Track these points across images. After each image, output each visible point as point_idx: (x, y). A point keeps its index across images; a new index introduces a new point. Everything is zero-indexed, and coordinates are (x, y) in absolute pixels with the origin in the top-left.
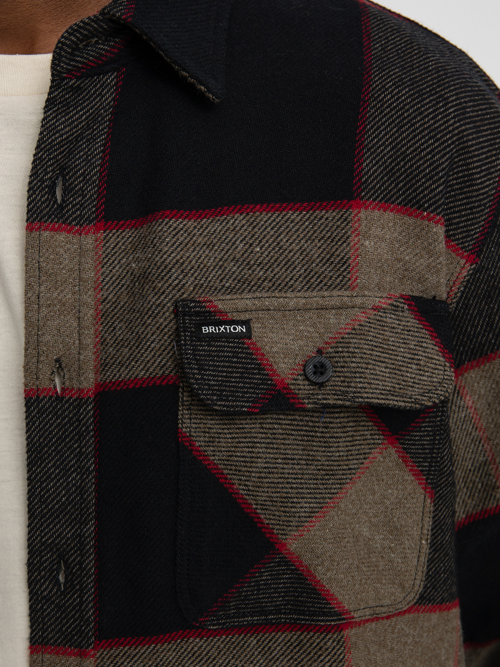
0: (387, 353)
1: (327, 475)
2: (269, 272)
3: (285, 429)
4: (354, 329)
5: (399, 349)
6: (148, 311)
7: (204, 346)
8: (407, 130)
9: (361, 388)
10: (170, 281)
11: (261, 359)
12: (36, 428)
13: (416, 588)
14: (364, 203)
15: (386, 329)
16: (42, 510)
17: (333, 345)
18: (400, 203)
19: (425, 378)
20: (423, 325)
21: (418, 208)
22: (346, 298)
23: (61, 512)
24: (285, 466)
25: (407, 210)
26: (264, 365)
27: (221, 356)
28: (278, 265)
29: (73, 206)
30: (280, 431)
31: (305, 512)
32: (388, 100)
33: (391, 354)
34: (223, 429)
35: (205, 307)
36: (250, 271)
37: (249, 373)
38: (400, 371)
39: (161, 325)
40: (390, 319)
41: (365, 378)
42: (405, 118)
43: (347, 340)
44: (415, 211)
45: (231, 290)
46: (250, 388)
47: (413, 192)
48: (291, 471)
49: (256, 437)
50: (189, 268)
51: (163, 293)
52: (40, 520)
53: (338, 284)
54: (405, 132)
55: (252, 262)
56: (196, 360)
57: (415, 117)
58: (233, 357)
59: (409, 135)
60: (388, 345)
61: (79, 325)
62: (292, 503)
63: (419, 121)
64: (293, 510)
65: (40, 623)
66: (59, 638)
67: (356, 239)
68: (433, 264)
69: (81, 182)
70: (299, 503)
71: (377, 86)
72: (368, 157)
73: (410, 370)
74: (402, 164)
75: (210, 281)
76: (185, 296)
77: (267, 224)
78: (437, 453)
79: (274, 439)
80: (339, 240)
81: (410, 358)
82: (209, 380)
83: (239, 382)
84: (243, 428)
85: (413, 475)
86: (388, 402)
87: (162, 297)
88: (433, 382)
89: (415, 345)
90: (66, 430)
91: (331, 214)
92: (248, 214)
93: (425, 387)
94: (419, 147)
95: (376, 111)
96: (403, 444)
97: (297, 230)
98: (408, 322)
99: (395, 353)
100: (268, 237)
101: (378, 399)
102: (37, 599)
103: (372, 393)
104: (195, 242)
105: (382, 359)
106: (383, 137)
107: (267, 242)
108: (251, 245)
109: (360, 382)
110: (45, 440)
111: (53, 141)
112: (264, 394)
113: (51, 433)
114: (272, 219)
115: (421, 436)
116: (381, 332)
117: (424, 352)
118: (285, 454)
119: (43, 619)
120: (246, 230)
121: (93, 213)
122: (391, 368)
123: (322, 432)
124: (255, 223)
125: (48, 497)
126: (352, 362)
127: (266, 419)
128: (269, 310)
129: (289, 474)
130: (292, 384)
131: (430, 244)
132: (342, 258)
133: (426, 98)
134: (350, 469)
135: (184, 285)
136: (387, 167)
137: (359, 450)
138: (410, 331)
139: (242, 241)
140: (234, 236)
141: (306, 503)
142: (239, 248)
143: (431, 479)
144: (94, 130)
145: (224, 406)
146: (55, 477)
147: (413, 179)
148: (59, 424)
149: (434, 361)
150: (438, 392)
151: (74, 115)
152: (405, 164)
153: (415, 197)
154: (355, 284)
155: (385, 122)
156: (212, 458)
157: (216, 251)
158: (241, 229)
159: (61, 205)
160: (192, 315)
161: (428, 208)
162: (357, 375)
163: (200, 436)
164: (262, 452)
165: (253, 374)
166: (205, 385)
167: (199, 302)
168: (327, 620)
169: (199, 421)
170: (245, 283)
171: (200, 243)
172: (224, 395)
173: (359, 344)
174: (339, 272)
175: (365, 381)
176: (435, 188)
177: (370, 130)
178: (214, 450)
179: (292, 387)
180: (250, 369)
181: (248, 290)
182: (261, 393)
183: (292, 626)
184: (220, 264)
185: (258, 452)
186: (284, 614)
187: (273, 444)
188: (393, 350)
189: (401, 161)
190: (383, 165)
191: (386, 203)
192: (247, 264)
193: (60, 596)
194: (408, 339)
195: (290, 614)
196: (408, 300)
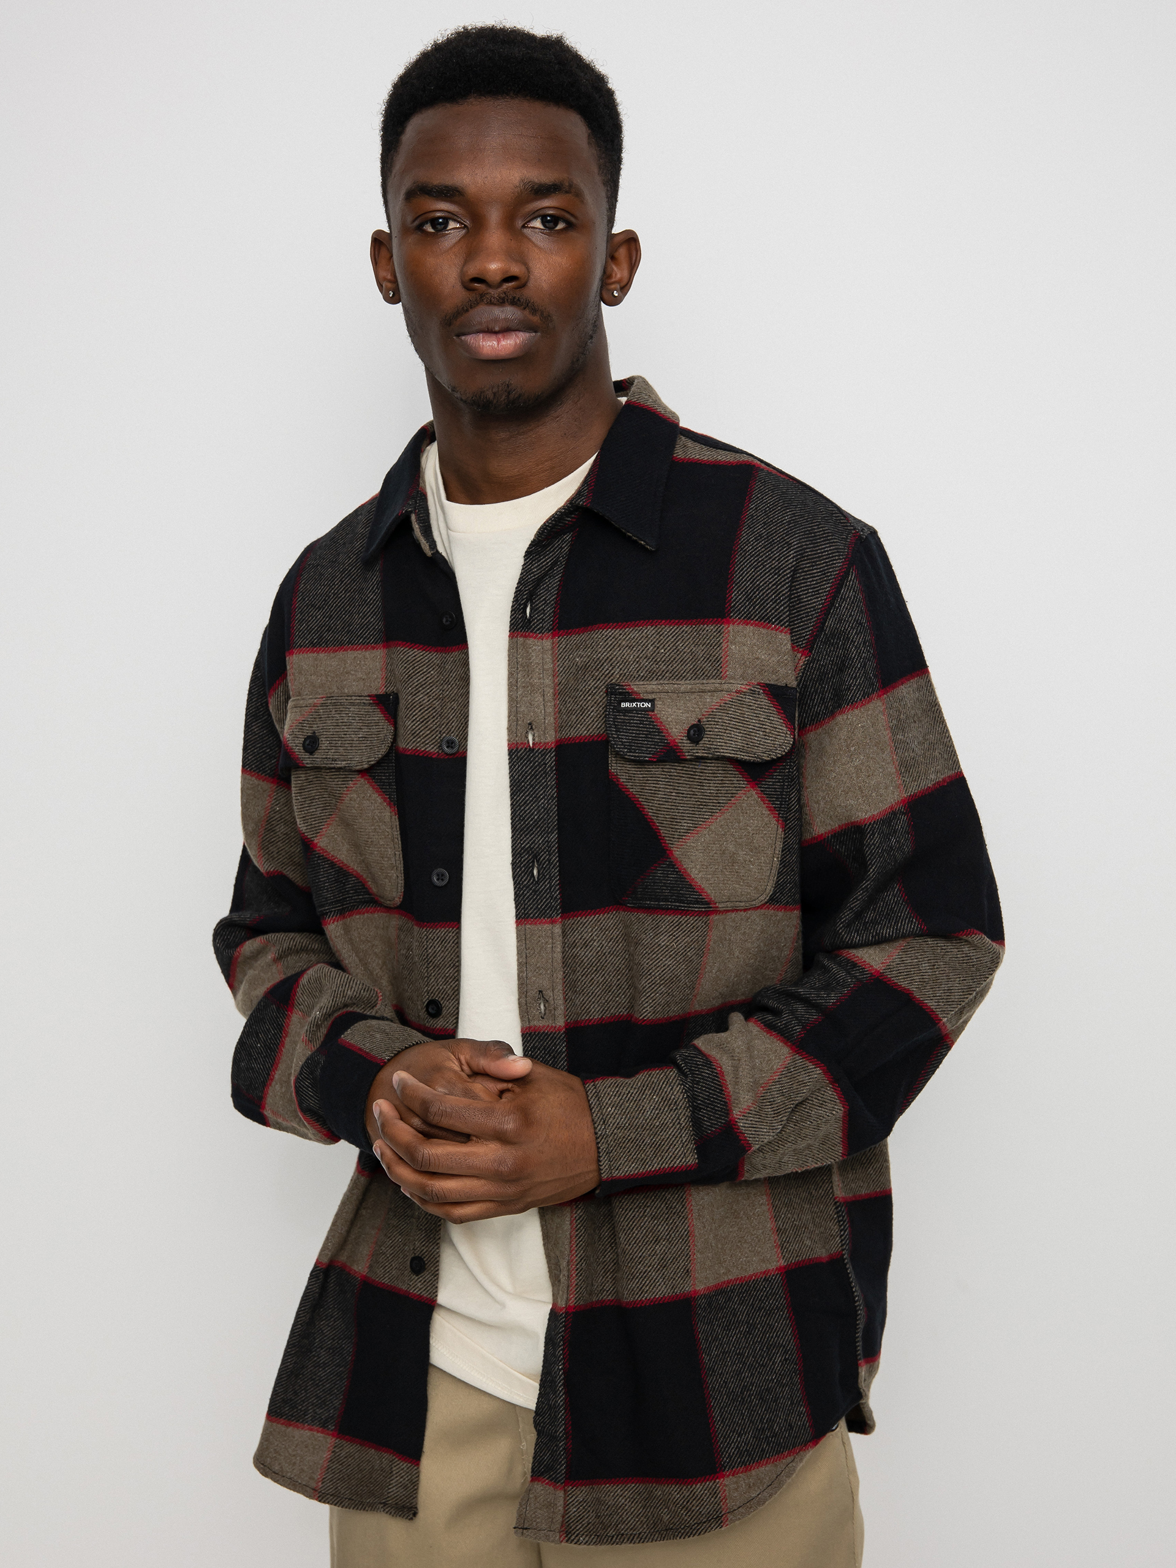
0: (743, 723)
1: (702, 805)
2: (669, 667)
3: (678, 773)
4: (721, 706)
5: (751, 721)
6: (589, 691)
7: (621, 716)
8: (761, 569)
9: (720, 746)
10: (603, 671)
11: (660, 726)
12: (516, 770)
13: (767, 891)
14: (733, 620)
15: (744, 706)
16: (521, 826)
17: (707, 716)
18: (757, 620)
19: (769, 741)
20: (773, 704)
21: (769, 622)
22: (717, 685)
23: (534, 827)
24: (677, 798)
25: (762, 624)
26: (662, 729)
27: (632, 723)
28: (676, 662)
29: (537, 620)
30: (676, 774)
31: (684, 829)
32: (750, 550)
33: (745, 724)
34: (637, 771)
35: (625, 689)
36: (657, 666)
37: (651, 735)
38: (750, 735)
39: (597, 700)
40: (748, 699)
41: (723, 739)
42: (760, 562)
43: (715, 713)
44: (767, 625)
45: (643, 678)
46: (652, 745)
47: (765, 612)
48: (681, 802)
49: (659, 778)
50: (616, 662)
51: (599, 679)
52: (520, 833)
53: (714, 675)
54: (759, 571)
55: (658, 660)
56: (615, 725)
57: (767, 561)
58: (640, 724)
59: (761, 573)
60: (744, 717)
61: (544, 700)
62: (676, 822)
63: (769, 563)
64: (677, 827)
66: (536, 913)
67: (726, 645)
68: (781, 660)
69: (543, 604)
70: (680, 822)
71: (744, 540)
72: (736, 589)
73: (758, 735)
74: (757, 593)
75: (630, 672)
76: (613, 682)
77: (669, 634)
78: (786, 795)
79: (671, 779)
80: (715, 645)
81: (759, 727)
82: (622, 739)
83: (644, 741)
84: (651, 771)
85: (769, 810)
86: (736, 756)
87: (598, 682)
88: (775, 744)
89: (764, 718)
90: (536, 771)
91: (711, 628)
92: (656, 626)
93: (767, 747)
94: (767, 582)
95: (741, 558)
96: (760, 787)
97: (689, 638)
98: (762, 702)
99: (748, 723)
100: (670, 643)
101: (730, 753)
102: (520, 887)
103: (727, 750)
104: (620, 644)
105: (738, 727)
106: (746, 575)
107: (669, 646)
108: (658, 648)
109: (720, 742)
110: (522, 778)
111: (528, 578)
112: (662, 749)
113: (526, 773)
114: (673, 630)
115: (773, 782)
116: (741, 708)
117: (771, 723)
118: (678, 790)
119: (524, 901)
120: (655, 637)
121: (551, 625)
122: (743, 733)
123: (699, 776)
124: (661, 633)
125: (525, 816)
126: (716, 729)
127: (666, 765)
128: (669, 692)
129: (679, 803)
130: (680, 743)
131: (778, 647)
132: (717, 658)
133: (775, 547)
134: (719, 803)
135: (613, 674)
136: (748, 595)
137: (727, 790)
138: (762, 708)
139: (652, 645)
140: (647, 642)
141: (685, 823)
142: (650, 650)
143: (782, 814)
144: (555, 570)
145: (632, 756)
146: (530, 803)
147: (764, 602)
148: (532, 767)
149: (777, 730)
150: (777, 751)
151: (544, 562)
152: (759, 593)
153: (766, 615)
154: (725, 675)
155: (747, 565)
156: (631, 790)
157: (635, 651)
158: (651, 636)
159: (529, 620)
160: (617, 695)
161: (775, 621)
162: (719, 737)
163: (623, 775)
164: (663, 788)
165: (654, 735)
166: (620, 741)
167: (622, 686)
168: (700, 908)
169: (622, 765)
170: (653, 673)
171: (624, 645)
172: (633, 749)
173: (722, 716)
174: (715, 667)
175: (724, 741)
176: (779, 608)
177: (737, 571)
178: (632, 786)
179: (680, 745)
180: (652, 732)
181: (655, 678)
182: (660, 749)
183: (676, 911)
184: (637, 660)
185: (660, 788)
186: (671, 902)
187: (670, 782)
188: (747, 721)
189: (756, 591)
190: (745, 594)
191: (747, 620)
192: (656, 661)
193: (536, 884)
194: (760, 714)
195: (674, 902)
196: (764, 686)
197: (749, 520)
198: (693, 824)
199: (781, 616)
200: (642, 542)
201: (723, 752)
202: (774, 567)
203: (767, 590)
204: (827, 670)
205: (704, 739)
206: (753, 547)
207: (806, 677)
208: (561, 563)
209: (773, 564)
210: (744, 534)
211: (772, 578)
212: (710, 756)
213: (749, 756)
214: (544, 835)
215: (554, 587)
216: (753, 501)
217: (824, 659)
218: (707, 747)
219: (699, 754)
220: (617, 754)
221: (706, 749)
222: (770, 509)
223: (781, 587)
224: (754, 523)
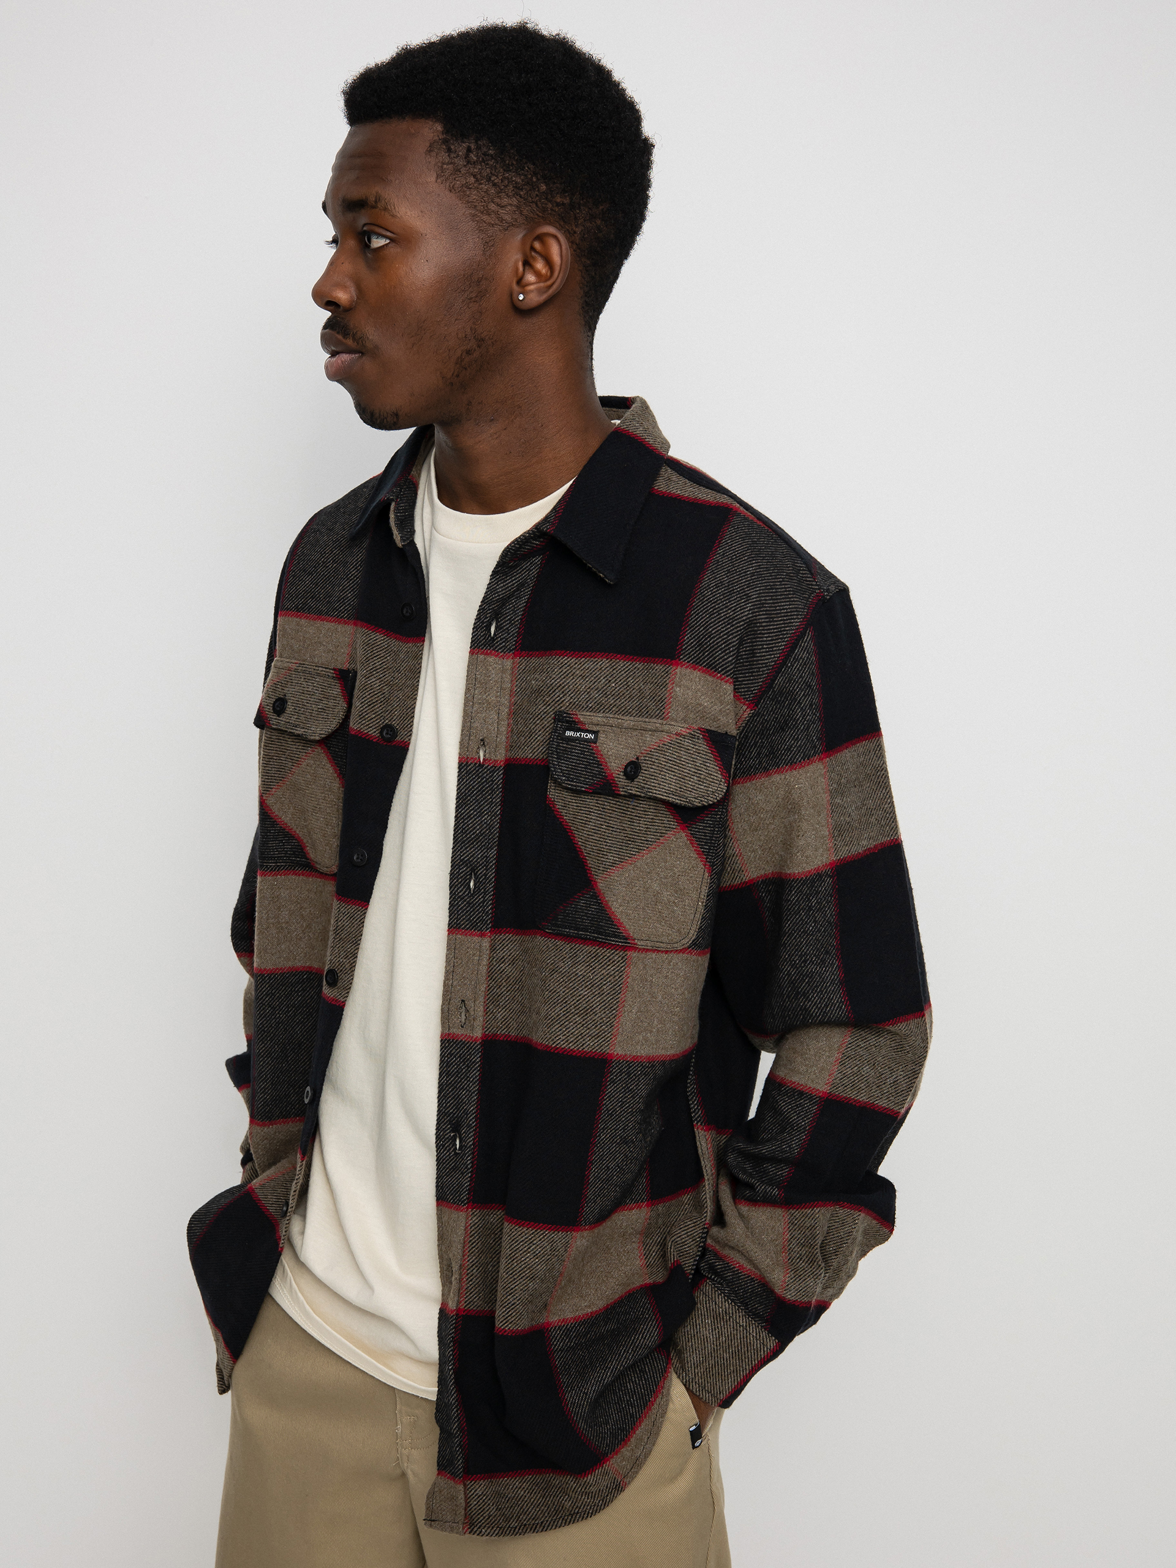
0: (678, 766)
1: (630, 841)
2: (618, 701)
3: (612, 807)
4: (659, 747)
5: (688, 765)
6: (538, 715)
7: (564, 743)
8: (716, 617)
9: (653, 786)
10: (554, 697)
11: (600, 758)
12: (464, 783)
13: (691, 935)
14: (681, 663)
15: (682, 749)
16: (463, 838)
17: (645, 755)
18: (705, 666)
19: (702, 787)
20: (711, 751)
21: (715, 671)
22: (659, 725)
23: (475, 840)
24: (607, 831)
25: (708, 672)
26: (601, 762)
27: (573, 752)
28: (624, 696)
29: (501, 640)
30: (609, 808)
31: (610, 862)
32: (709, 595)
33: (680, 767)
34: (572, 799)
35: (572, 718)
36: (606, 699)
37: (590, 766)
38: (684, 779)
39: (545, 726)
40: (687, 743)
41: (657, 780)
42: (715, 609)
43: (652, 753)
44: (713, 672)
45: (591, 709)
46: (590, 776)
47: (713, 659)
48: (610, 835)
49: (592, 809)
50: (568, 690)
51: (549, 705)
52: (461, 845)
53: (657, 715)
54: (713, 618)
55: (608, 694)
56: (556, 752)
57: (722, 609)
58: (581, 754)
59: (715, 620)
60: (681, 760)
61: (498, 718)
62: (602, 854)
63: (724, 612)
64: (602, 859)
65: (455, 914)
66: (467, 924)
67: (672, 686)
68: (724, 710)
69: (508, 624)
70: (607, 855)
71: (705, 584)
72: (689, 633)
73: (692, 780)
74: (708, 639)
75: (580, 701)
76: (563, 708)
77: (622, 669)
78: (715, 841)
79: (604, 812)
80: (662, 685)
81: (694, 772)
82: (562, 766)
83: (583, 771)
84: (585, 801)
85: (697, 854)
86: (668, 798)
87: (548, 708)
88: (708, 791)
89: (700, 764)
90: (483, 787)
91: (660, 667)
92: (611, 660)
93: (700, 793)
94: (720, 629)
95: (699, 602)
96: (691, 830)
97: (640, 675)
98: (700, 747)
99: (684, 767)
100: (621, 678)
101: (662, 795)
102: (455, 897)
103: (659, 791)
104: (574, 673)
105: (673, 770)
106: (700, 620)
107: (620, 681)
108: (610, 681)
109: (654, 783)
110: (469, 791)
111: (493, 598)
112: (599, 781)
113: (473, 787)
114: (626, 665)
115: (704, 826)
116: (678, 751)
117: (706, 769)
118: (609, 823)
119: (458, 912)
120: (608, 670)
121: (513, 645)
122: (678, 777)
123: (631, 812)
124: (615, 667)
125: (468, 830)
126: (652, 768)
127: (601, 797)
128: (613, 726)
129: (608, 836)
130: (617, 777)
131: (721, 696)
132: (662, 698)
133: (734, 596)
134: (647, 841)
135: (563, 701)
136: (700, 641)
137: (656, 829)
138: (700, 753)
139: (604, 677)
140: (600, 674)
141: (611, 856)
142: (601, 683)
143: (710, 859)
144: (522, 592)
145: (569, 785)
146: (474, 817)
147: (714, 650)
148: (479, 782)
149: (713, 777)
150: (709, 798)
151: (509, 583)
152: (710, 640)
153: (714, 663)
154: (667, 716)
155: (703, 610)
156: (565, 818)
157: (587, 681)
158: (605, 669)
159: (493, 637)
160: (564, 722)
161: (721, 671)
162: (653, 777)
163: (559, 802)
164: (594, 819)
165: (593, 767)
166: (559, 769)
167: (570, 714)
168: (617, 941)
169: (559, 792)
170: (601, 706)
171: (577, 675)
172: (571, 778)
173: (659, 757)
174: (658, 707)
175: (657, 782)
176: (728, 658)
177: (693, 614)
178: (566, 813)
179: (616, 779)
180: (592, 763)
181: (602, 711)
182: (597, 781)
183: (593, 942)
184: (588, 690)
185: (592, 819)
186: (590, 932)
187: (602, 815)
188: (683, 765)
189: (708, 637)
190: (697, 639)
191: (696, 665)
192: (606, 694)
193: (470, 896)
194: (697, 759)
195: (593, 933)
196: (704, 732)
197: (714, 565)
198: (619, 858)
199: (729, 666)
200: (602, 575)
201: (656, 793)
202: (729, 617)
203: (718, 639)
204: (770, 726)
205: (639, 777)
206: (712, 593)
207: (748, 728)
208: (529, 585)
209: (728, 614)
210: (707, 579)
211: (724, 627)
212: (643, 795)
213: (681, 800)
214: (484, 850)
215: (520, 608)
216: (722, 546)
217: (769, 715)
218: (641, 786)
219: (632, 792)
220: (555, 781)
221: (639, 787)
222: (737, 557)
223: (732, 638)
224: (719, 568)
